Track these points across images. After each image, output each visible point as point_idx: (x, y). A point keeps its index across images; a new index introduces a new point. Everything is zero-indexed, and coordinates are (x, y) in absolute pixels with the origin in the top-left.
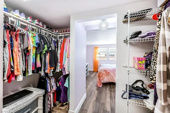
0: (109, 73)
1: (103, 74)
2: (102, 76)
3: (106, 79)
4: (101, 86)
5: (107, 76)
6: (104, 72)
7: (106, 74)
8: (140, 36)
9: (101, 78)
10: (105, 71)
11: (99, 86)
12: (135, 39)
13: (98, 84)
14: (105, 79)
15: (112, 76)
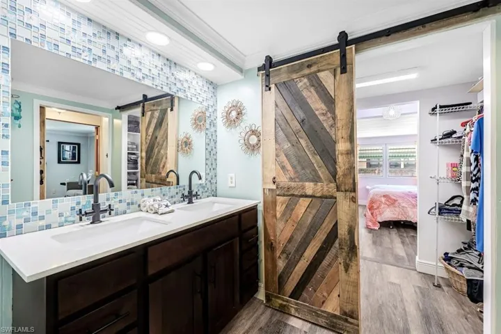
0: (395, 201)
1: (381, 202)
2: (378, 208)
3: (389, 214)
4: (377, 228)
5: (392, 209)
6: (383, 200)
7: (387, 203)
8: (454, 136)
9: (376, 211)
10: (384, 196)
11: (372, 228)
12: (447, 140)
13: (370, 224)
14: (385, 213)
15: (403, 207)
